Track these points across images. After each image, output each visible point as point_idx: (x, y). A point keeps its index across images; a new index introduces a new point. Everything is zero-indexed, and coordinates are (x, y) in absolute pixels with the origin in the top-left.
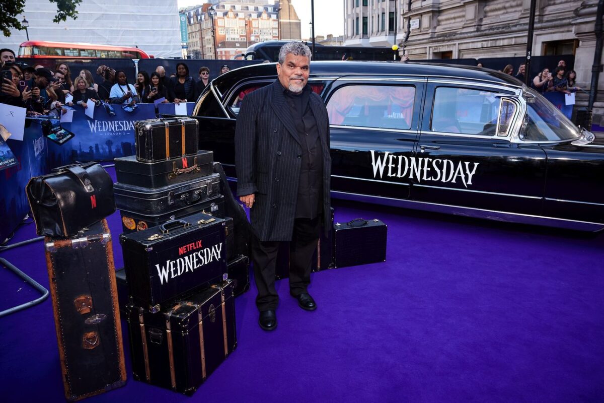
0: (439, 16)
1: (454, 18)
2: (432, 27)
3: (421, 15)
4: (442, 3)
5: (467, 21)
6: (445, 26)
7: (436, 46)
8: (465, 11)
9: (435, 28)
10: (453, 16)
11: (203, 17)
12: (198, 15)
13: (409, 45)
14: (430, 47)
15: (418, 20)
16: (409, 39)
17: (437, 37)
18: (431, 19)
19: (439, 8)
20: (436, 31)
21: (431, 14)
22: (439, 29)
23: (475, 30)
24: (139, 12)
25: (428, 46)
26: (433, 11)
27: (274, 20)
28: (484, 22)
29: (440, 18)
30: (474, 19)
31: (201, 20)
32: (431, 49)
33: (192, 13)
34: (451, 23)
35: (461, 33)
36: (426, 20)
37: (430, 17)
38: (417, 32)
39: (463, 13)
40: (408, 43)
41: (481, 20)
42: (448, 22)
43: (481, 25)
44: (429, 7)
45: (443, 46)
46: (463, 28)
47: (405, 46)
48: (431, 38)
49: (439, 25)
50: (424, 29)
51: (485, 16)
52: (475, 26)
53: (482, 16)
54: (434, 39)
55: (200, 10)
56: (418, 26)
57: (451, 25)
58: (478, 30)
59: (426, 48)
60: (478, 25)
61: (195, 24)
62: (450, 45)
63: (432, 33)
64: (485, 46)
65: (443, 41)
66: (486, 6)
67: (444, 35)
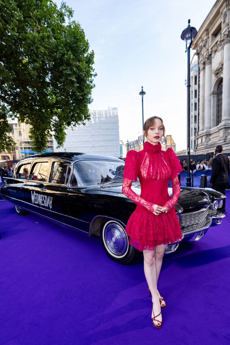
0: (210, 136)
1: (216, 137)
2: (206, 142)
3: (202, 137)
4: (211, 131)
5: (220, 137)
6: (213, 141)
7: (207, 150)
8: (219, 134)
9: (208, 142)
10: (215, 136)
11: (136, 145)
12: (134, 144)
13: (198, 151)
14: (205, 151)
15: (201, 139)
16: (197, 148)
17: (209, 146)
18: (206, 138)
19: (209, 133)
20: (208, 143)
21: (206, 136)
22: (210, 142)
23: (223, 141)
24: (106, 144)
25: (204, 150)
26: (206, 135)
27: (164, 145)
28: (228, 138)
29: (210, 137)
30: (223, 137)
31: (135, 146)
32: (205, 152)
33: (132, 144)
34: (215, 139)
35: (217, 144)
36: (204, 138)
37: (205, 137)
38: (200, 145)
39: (218, 135)
40: (197, 150)
41: (227, 137)
42: (214, 139)
43: (226, 139)
44: (204, 133)
45: (210, 150)
46: (219, 141)
47: (196, 151)
48: (206, 147)
49: (210, 141)
50: (203, 143)
51: (229, 135)
52: (223, 140)
53: (227, 135)
54: (207, 147)
55: (135, 142)
56: (201, 142)
57: (214, 140)
58: (224, 141)
59: (203, 151)
60: (225, 139)
61: (132, 148)
62: (213, 149)
63: (206, 144)
64: (227, 149)
65: (210, 148)
66: (229, 130)
67: (211, 145)
